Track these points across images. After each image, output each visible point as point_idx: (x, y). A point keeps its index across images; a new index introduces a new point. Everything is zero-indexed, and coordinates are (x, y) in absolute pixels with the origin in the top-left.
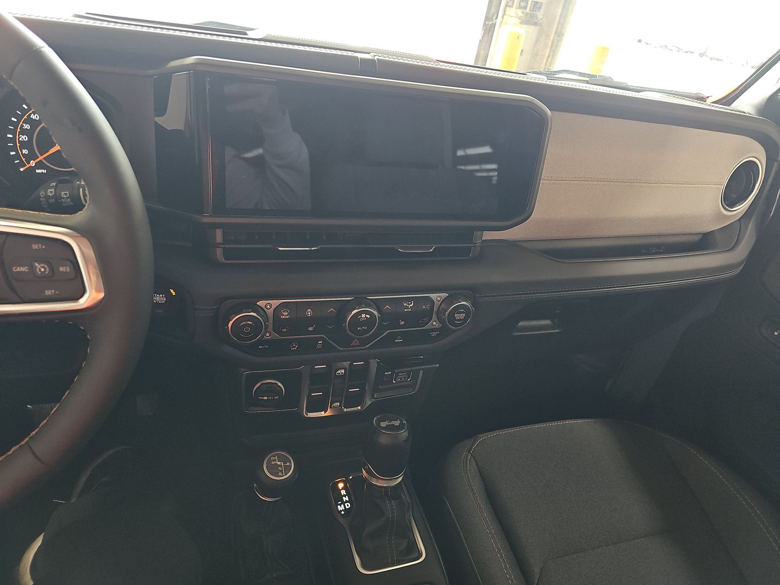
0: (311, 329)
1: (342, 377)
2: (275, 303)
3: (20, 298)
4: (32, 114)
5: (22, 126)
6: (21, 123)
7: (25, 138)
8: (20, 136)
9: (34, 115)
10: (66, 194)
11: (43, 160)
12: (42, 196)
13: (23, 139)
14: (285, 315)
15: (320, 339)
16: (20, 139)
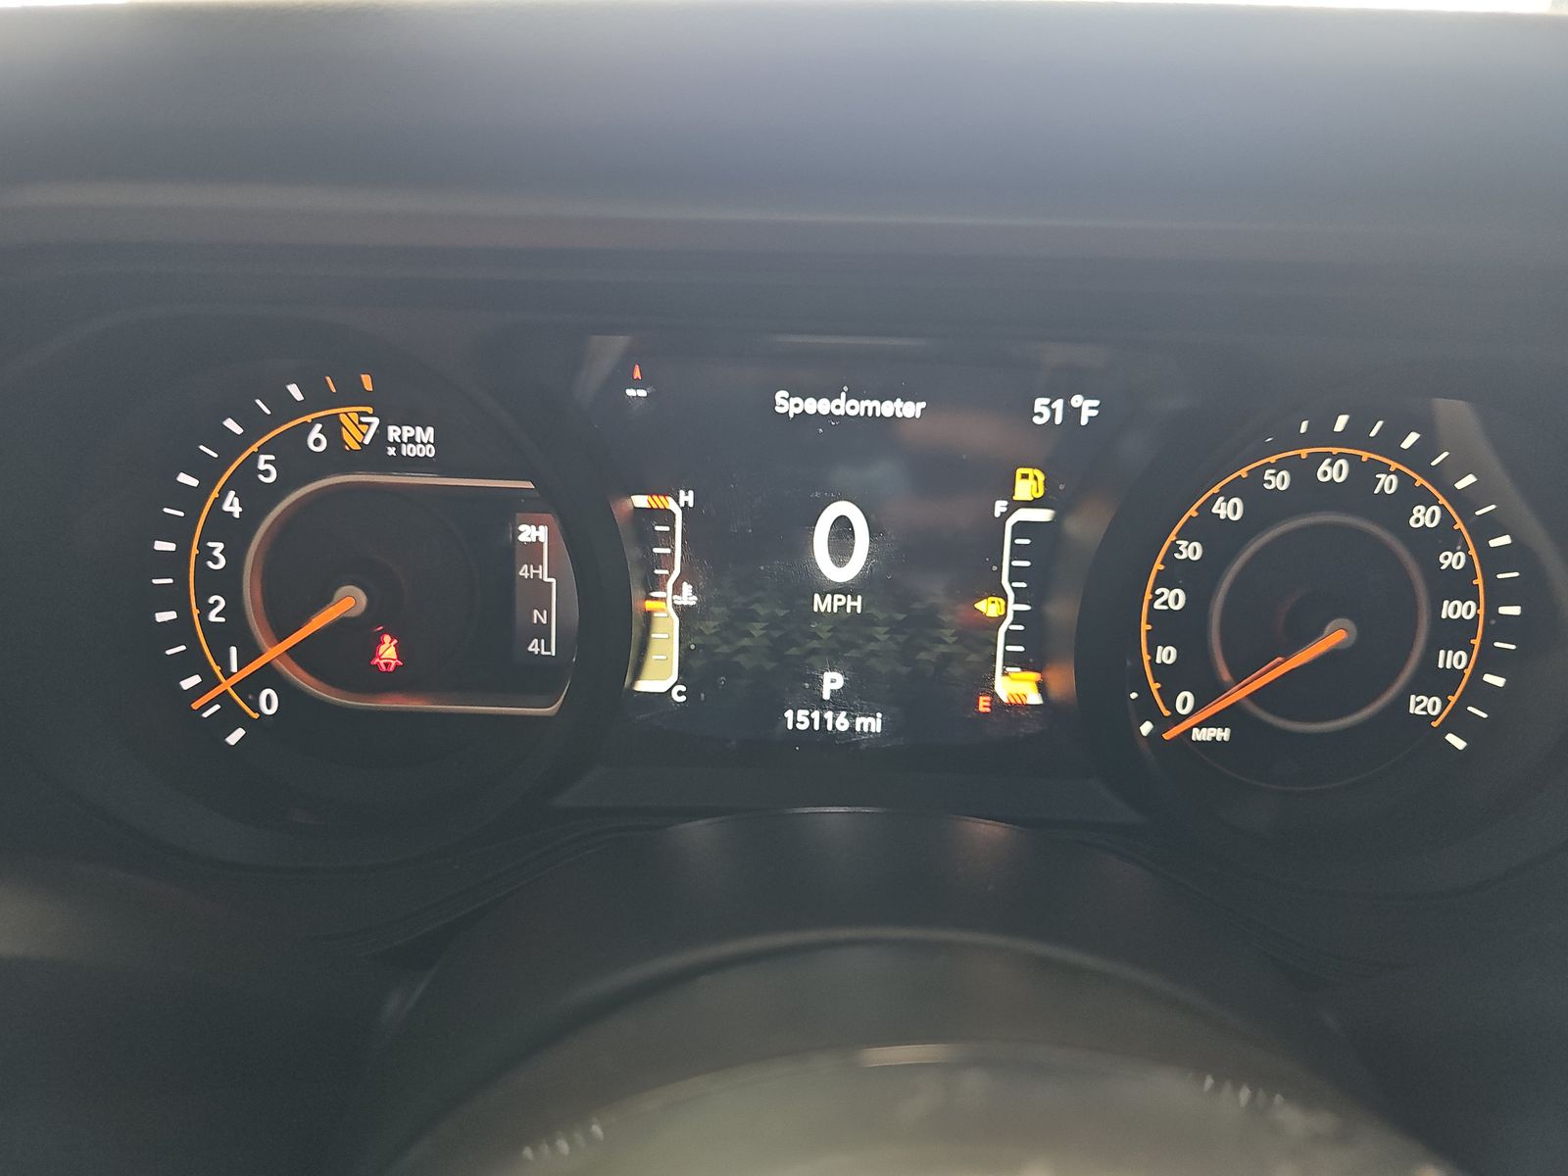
4: (1221, 499)
5: (1175, 548)
6: (1172, 537)
7: (1177, 597)
8: (1158, 592)
9: (1227, 501)
13: (1165, 603)
16: (1157, 605)
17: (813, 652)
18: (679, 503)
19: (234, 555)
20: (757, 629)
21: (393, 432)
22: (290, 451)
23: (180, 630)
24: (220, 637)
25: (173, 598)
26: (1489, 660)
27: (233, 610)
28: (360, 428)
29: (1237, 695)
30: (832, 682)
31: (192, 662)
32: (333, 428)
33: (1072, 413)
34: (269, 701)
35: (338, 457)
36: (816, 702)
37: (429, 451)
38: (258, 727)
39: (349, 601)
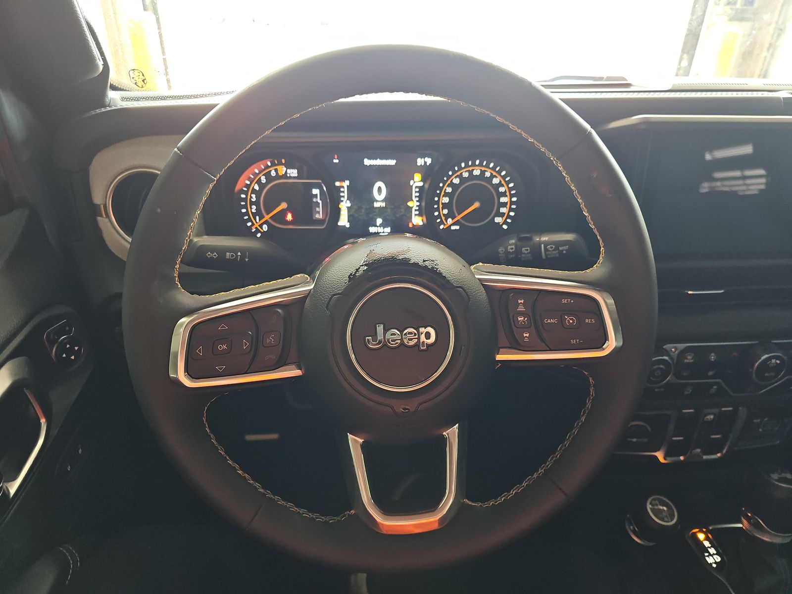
0: (711, 373)
1: (710, 423)
2: (682, 346)
3: (549, 348)
4: (455, 179)
5: (446, 189)
6: (445, 187)
7: (447, 200)
8: (443, 199)
10: (527, 250)
11: (461, 220)
12: (501, 252)
13: (444, 201)
14: (689, 359)
15: (715, 384)
17: (375, 215)
18: (347, 183)
19: (258, 198)
20: (363, 211)
21: (289, 171)
22: (268, 175)
23: (247, 213)
24: (254, 215)
25: (245, 207)
26: (511, 210)
27: (258, 209)
28: (282, 170)
29: (458, 217)
30: (379, 221)
31: (249, 220)
32: (276, 170)
33: (425, 163)
34: (265, 228)
35: (278, 177)
36: (376, 226)
37: (296, 175)
38: (263, 233)
39: (284, 205)
